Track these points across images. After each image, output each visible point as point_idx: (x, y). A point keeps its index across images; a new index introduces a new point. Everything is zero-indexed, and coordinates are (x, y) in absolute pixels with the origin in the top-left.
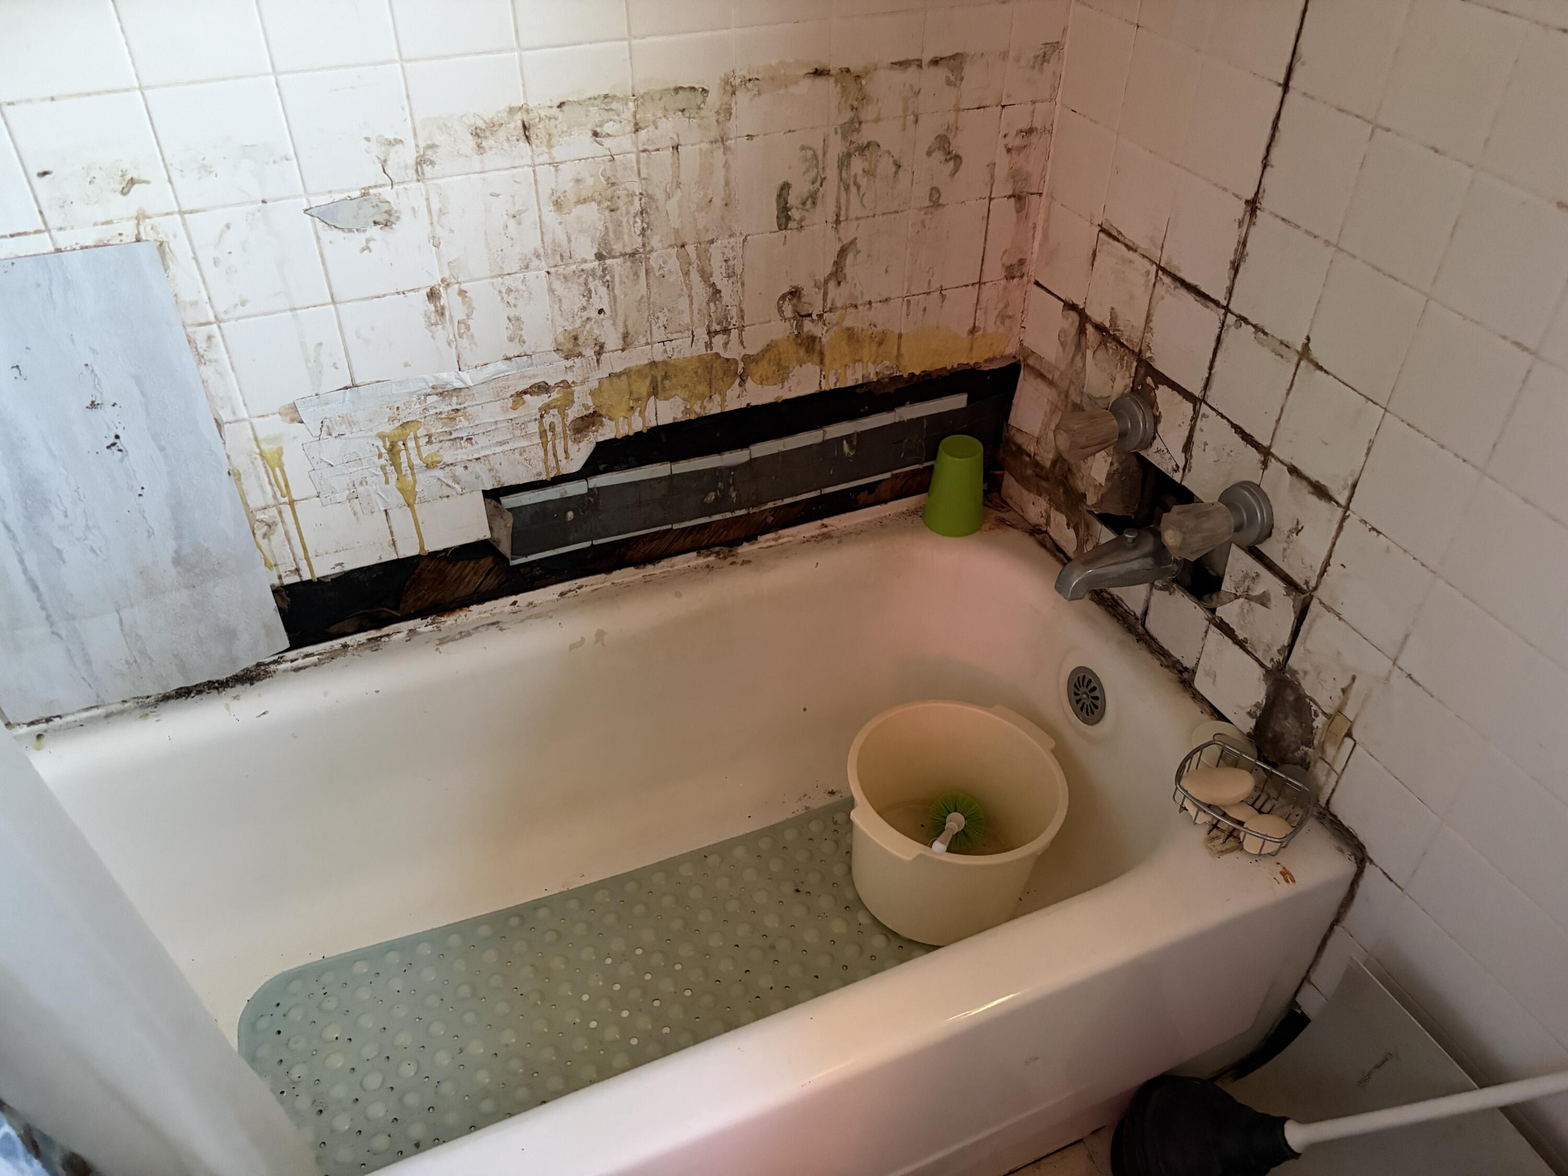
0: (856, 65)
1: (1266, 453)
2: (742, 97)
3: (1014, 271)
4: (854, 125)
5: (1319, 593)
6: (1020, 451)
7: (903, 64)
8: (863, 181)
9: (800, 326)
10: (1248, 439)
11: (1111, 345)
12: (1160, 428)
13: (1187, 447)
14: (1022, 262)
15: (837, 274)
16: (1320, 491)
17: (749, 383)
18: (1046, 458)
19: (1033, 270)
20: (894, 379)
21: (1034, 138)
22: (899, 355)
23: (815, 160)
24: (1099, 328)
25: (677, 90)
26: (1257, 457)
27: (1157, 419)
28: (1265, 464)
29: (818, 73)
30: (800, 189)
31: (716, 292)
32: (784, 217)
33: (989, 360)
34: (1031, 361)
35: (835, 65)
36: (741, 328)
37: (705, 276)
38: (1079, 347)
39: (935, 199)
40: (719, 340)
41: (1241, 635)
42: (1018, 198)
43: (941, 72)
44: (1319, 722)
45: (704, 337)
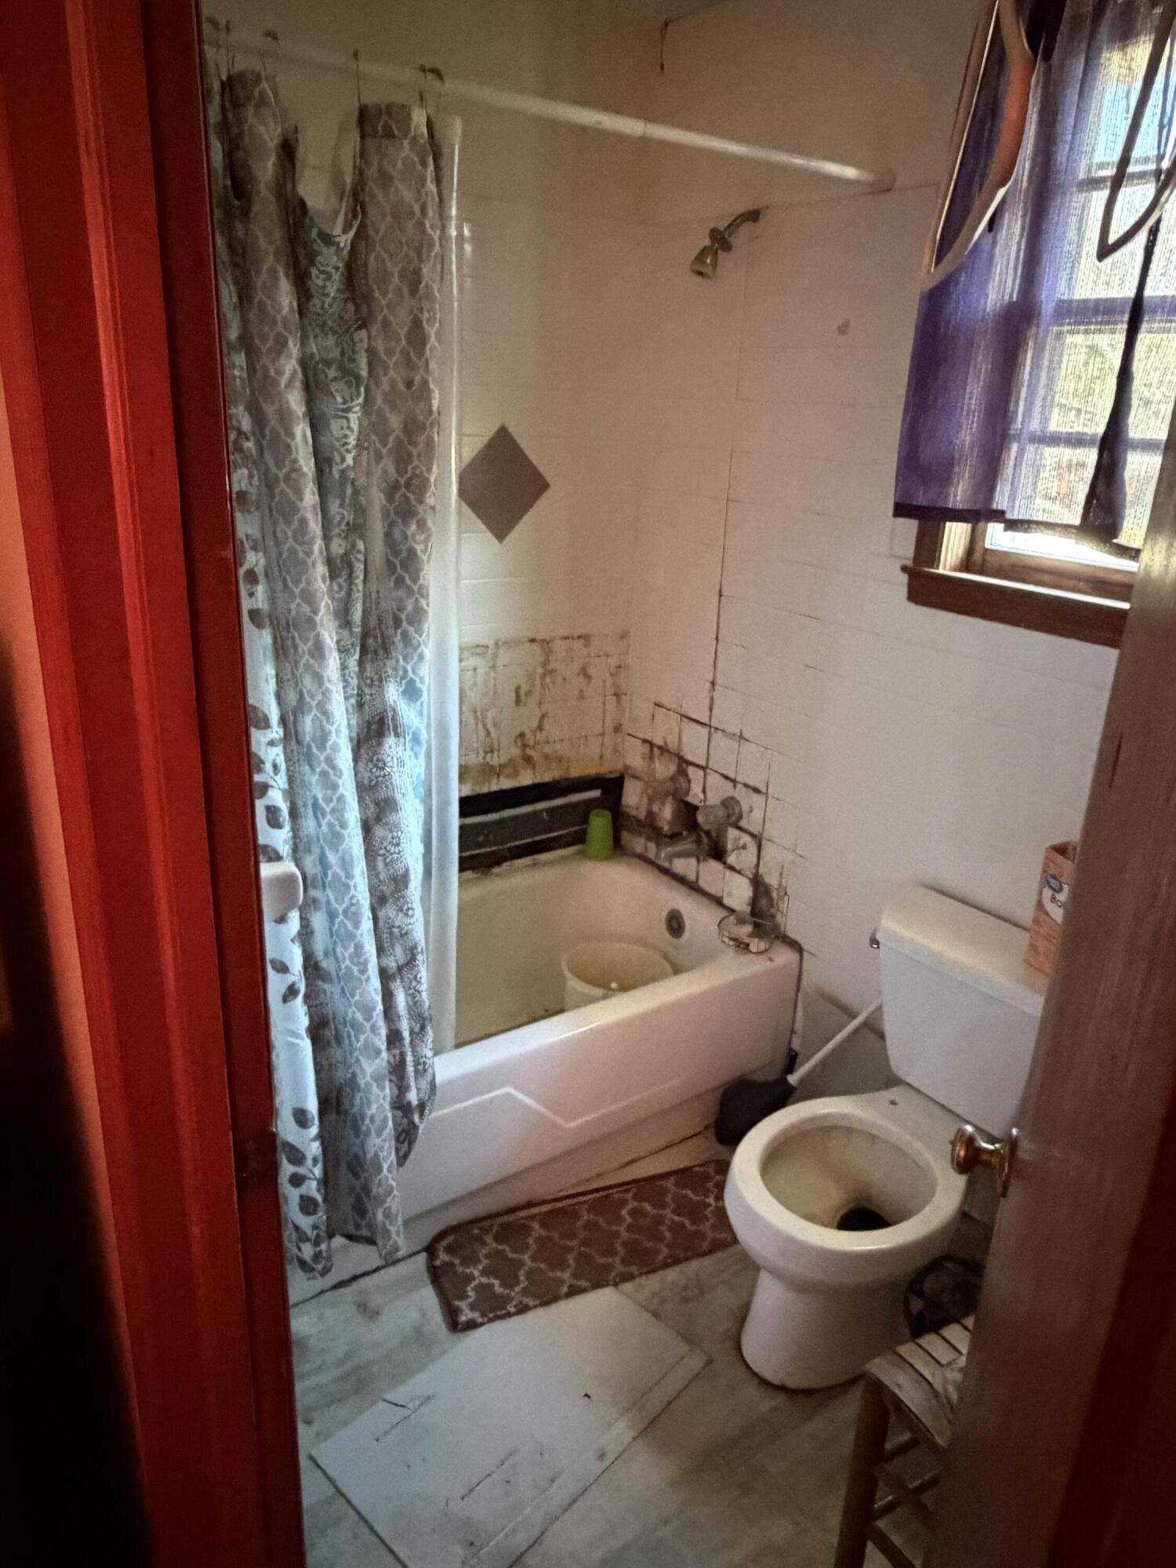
0: (548, 638)
1: (734, 782)
2: (502, 651)
3: (618, 729)
4: (547, 662)
5: (764, 835)
6: (629, 816)
7: (566, 638)
8: (551, 686)
9: (524, 750)
10: (726, 777)
11: (666, 754)
12: (692, 785)
13: (704, 791)
14: (621, 725)
15: (540, 728)
16: (756, 790)
17: (502, 779)
18: (642, 815)
19: (626, 728)
20: (567, 780)
21: (622, 670)
22: (568, 768)
23: (531, 677)
24: (660, 748)
25: (477, 646)
26: (731, 784)
27: (689, 781)
28: (735, 787)
29: (533, 640)
30: (525, 688)
31: (488, 733)
32: (518, 701)
33: (611, 772)
34: (630, 772)
35: (539, 637)
36: (499, 750)
37: (485, 726)
38: (651, 758)
39: (581, 696)
40: (489, 755)
41: (738, 868)
42: (617, 695)
43: (582, 641)
44: (774, 894)
45: (482, 754)
